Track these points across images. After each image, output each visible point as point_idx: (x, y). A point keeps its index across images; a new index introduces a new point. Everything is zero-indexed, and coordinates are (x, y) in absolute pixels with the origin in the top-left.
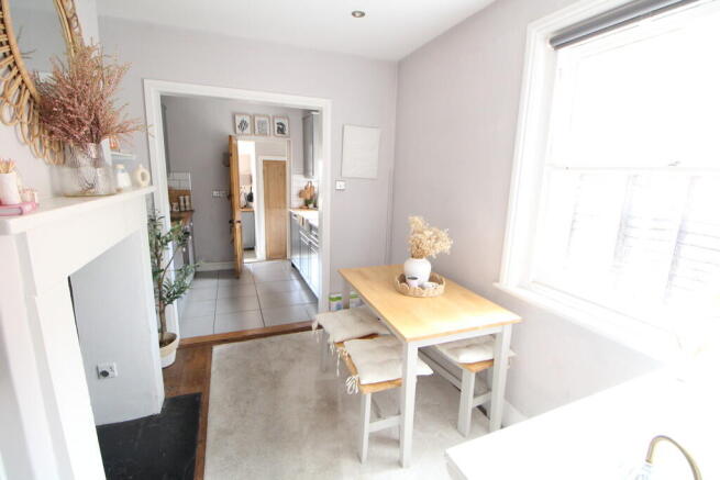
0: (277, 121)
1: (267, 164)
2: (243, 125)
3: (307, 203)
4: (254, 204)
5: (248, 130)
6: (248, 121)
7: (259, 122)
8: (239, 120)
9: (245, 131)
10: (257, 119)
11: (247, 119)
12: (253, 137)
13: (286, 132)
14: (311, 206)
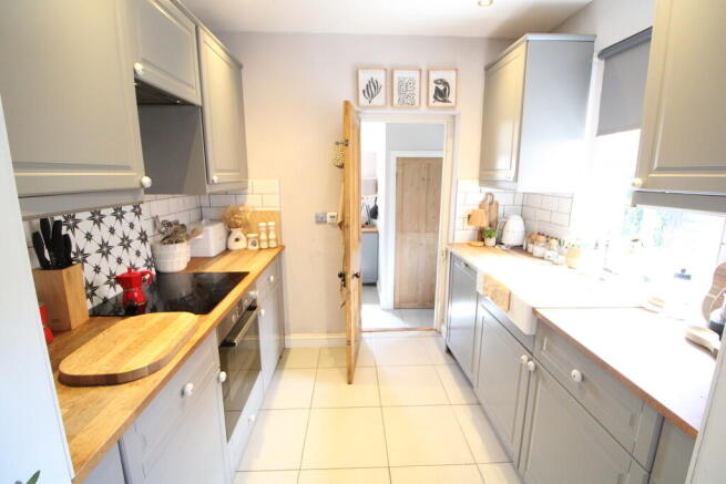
0: (434, 76)
1: (402, 163)
2: (372, 89)
3: (482, 235)
4: (380, 222)
5: (379, 99)
6: (382, 82)
7: (400, 81)
8: (364, 79)
9: (376, 101)
10: (397, 75)
11: (380, 77)
12: (389, 110)
13: (451, 98)
14: (491, 242)
